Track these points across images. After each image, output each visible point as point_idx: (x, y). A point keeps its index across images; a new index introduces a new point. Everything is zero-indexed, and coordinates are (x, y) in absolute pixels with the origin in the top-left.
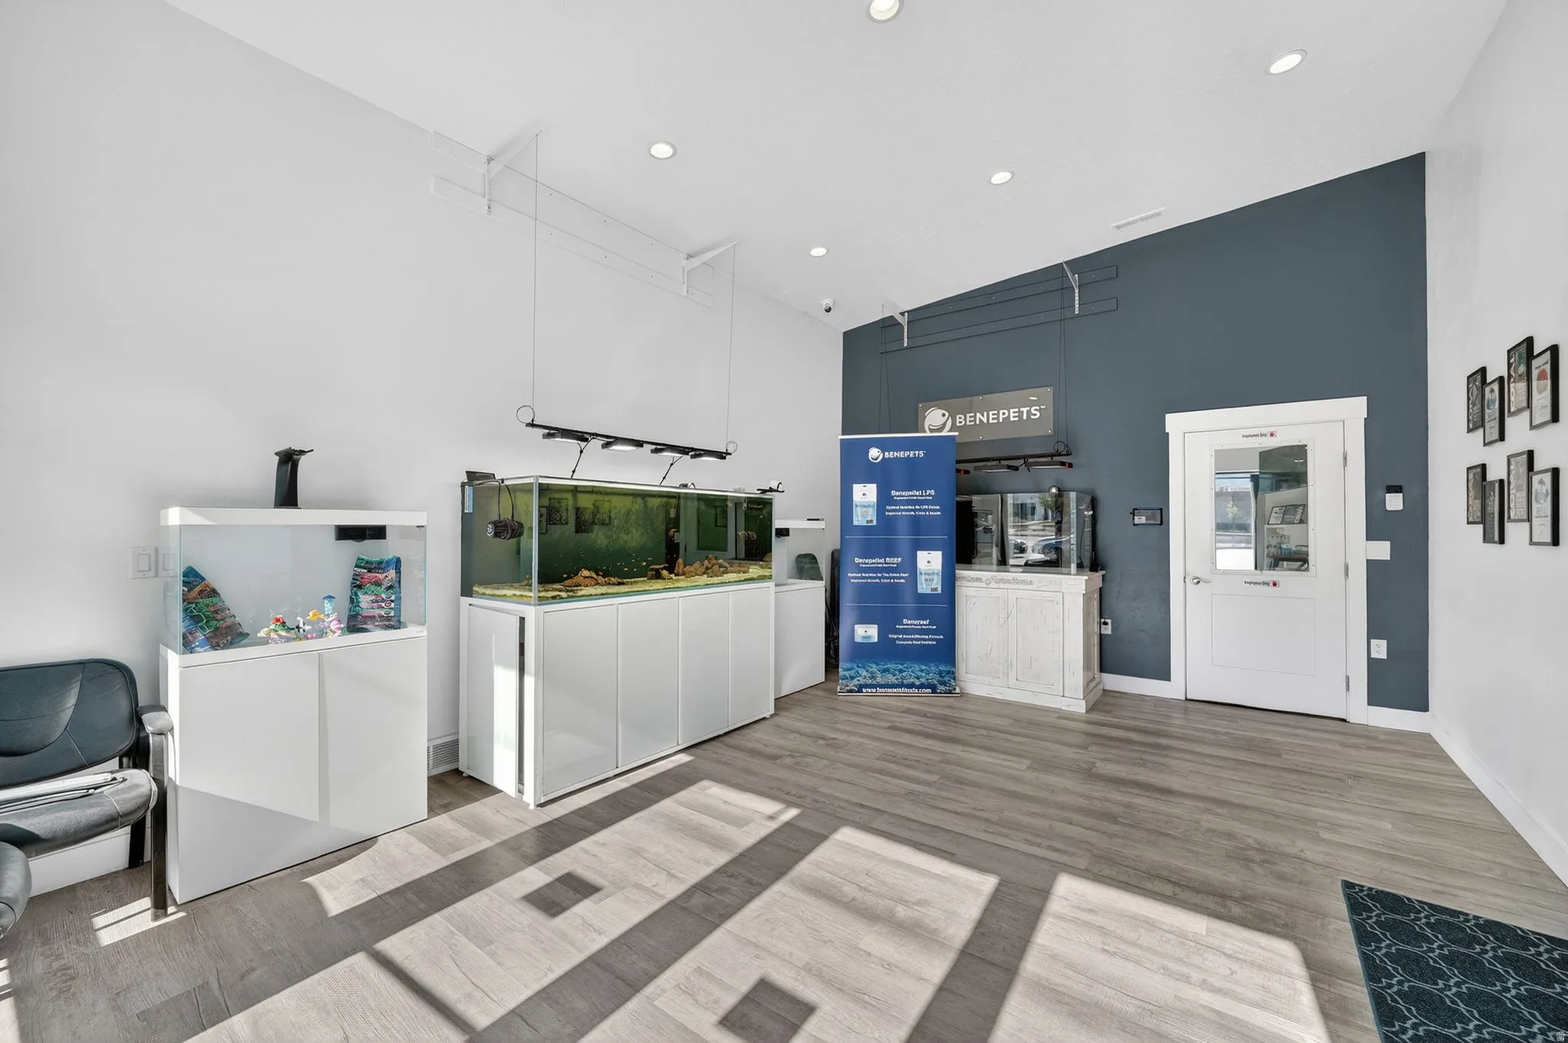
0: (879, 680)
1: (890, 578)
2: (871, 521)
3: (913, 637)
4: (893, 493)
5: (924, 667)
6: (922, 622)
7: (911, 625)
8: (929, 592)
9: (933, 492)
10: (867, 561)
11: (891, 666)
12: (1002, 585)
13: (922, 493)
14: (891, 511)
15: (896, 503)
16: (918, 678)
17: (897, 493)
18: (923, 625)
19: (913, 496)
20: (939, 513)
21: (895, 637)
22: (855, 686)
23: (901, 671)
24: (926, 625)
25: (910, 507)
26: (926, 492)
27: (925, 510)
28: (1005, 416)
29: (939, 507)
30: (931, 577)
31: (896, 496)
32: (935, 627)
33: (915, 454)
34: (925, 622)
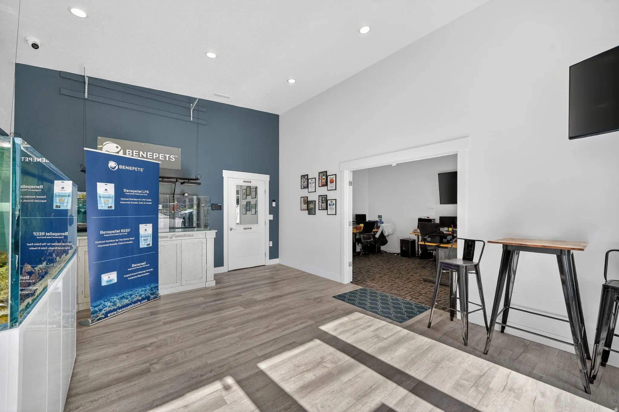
0: (119, 305)
1: (123, 241)
2: (111, 207)
3: (137, 273)
4: (125, 190)
5: (143, 289)
6: (142, 264)
7: (136, 267)
8: (146, 246)
9: (148, 192)
10: (109, 232)
11: (125, 294)
12: (178, 238)
13: (142, 192)
14: (124, 201)
15: (127, 196)
16: (140, 296)
17: (127, 191)
18: (143, 265)
19: (137, 193)
20: (151, 203)
21: (127, 276)
22: (103, 314)
23: (131, 295)
24: (144, 265)
25: (135, 199)
26: (144, 192)
27: (143, 201)
28: (157, 156)
29: (151, 200)
30: (147, 238)
31: (126, 192)
32: (149, 265)
33: (138, 169)
34: (144, 264)
